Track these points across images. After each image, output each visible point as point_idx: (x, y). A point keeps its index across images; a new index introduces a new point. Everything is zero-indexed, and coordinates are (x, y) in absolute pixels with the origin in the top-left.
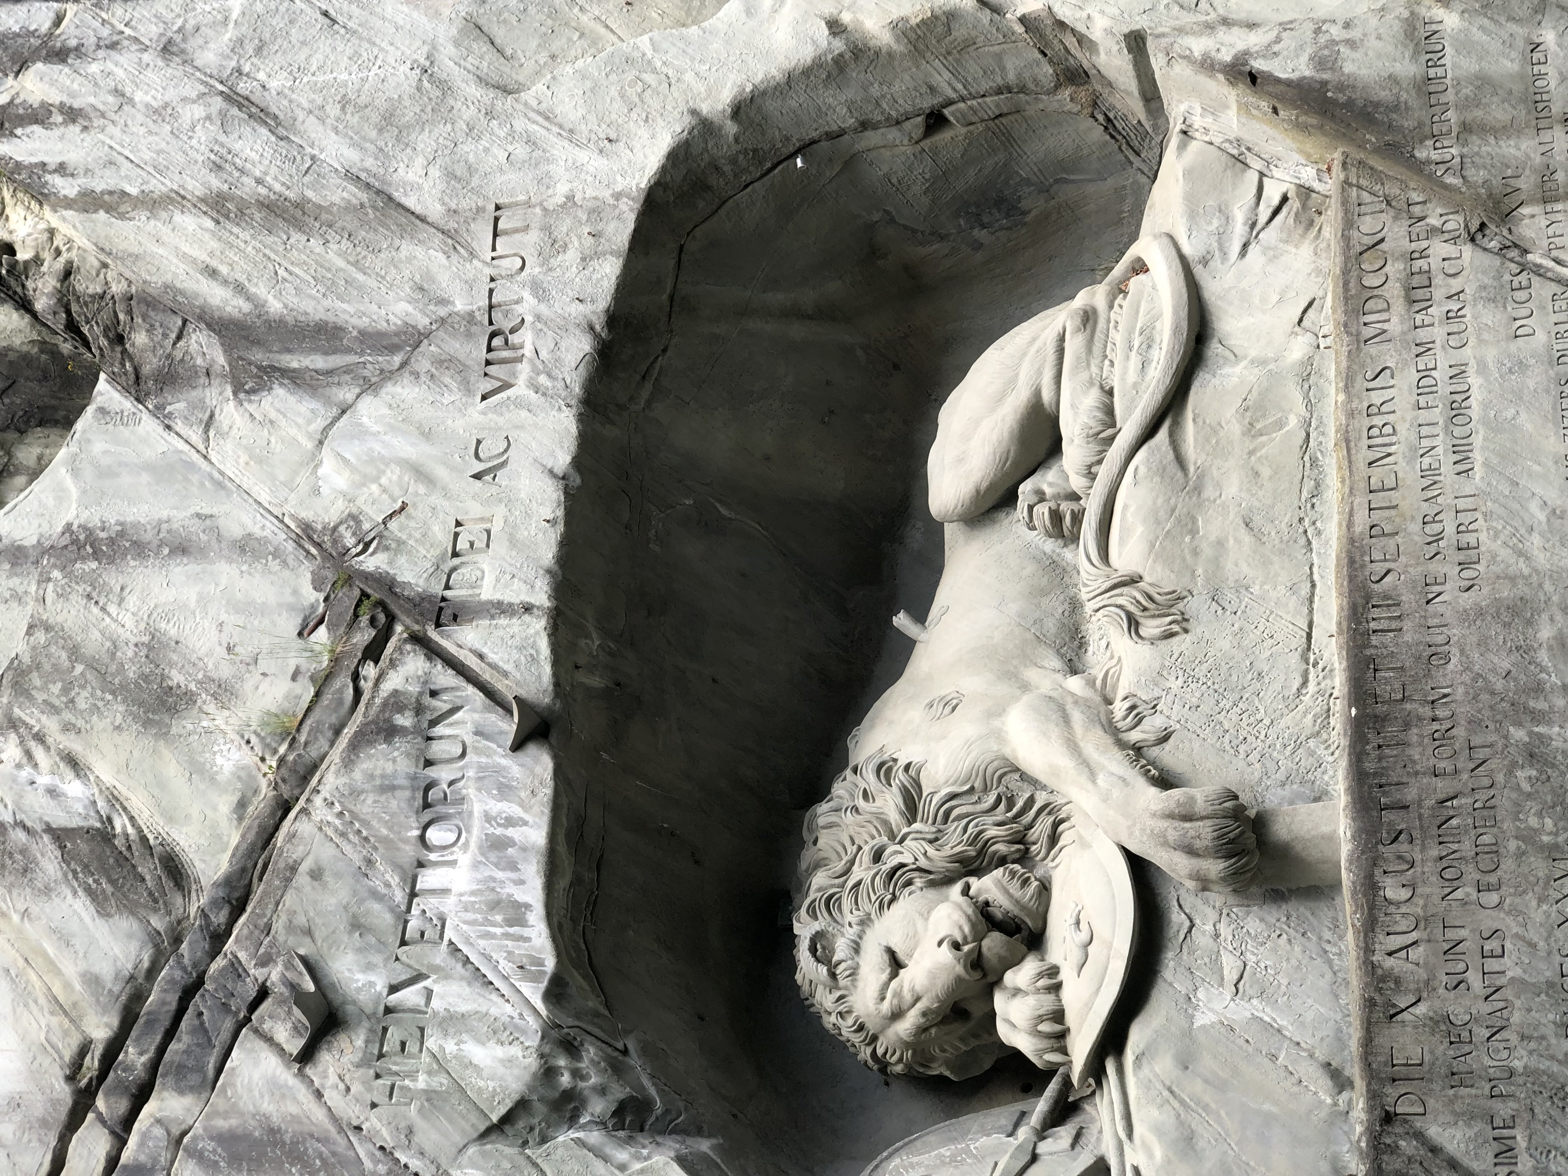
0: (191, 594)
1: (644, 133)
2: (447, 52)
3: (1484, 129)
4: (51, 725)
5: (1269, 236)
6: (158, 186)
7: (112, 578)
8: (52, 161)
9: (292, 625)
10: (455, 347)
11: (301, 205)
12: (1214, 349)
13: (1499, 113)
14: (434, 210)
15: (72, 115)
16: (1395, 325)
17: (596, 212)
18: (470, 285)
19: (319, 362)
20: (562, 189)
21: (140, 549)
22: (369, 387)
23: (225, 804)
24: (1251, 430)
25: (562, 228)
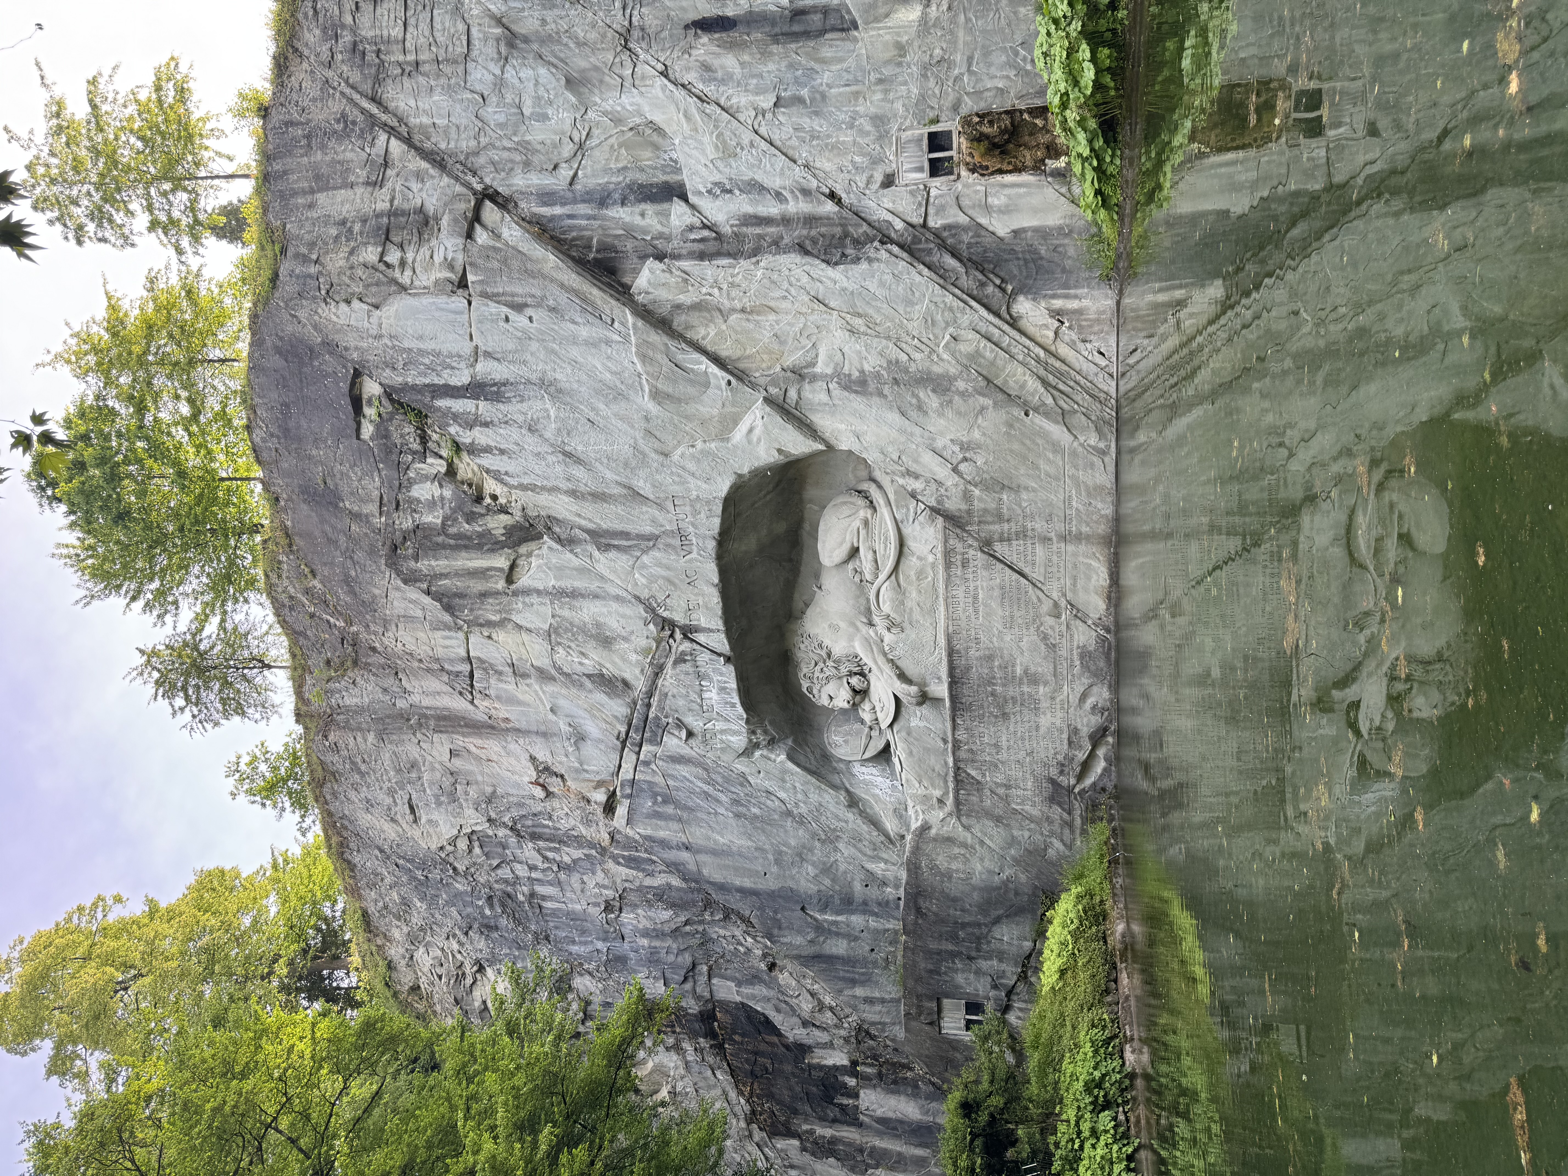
0: (605, 610)
1: (719, 479)
2: (641, 442)
3: (985, 523)
4: (573, 645)
5: (921, 518)
6: (549, 484)
7: (576, 603)
8: (503, 470)
9: (642, 623)
10: (670, 541)
11: (604, 494)
12: (906, 550)
13: (990, 519)
14: (651, 497)
15: (502, 452)
16: (959, 573)
17: (708, 502)
18: (670, 522)
19: (625, 543)
20: (695, 493)
21: (583, 596)
22: (644, 552)
23: (637, 671)
24: (918, 579)
25: (698, 506)
